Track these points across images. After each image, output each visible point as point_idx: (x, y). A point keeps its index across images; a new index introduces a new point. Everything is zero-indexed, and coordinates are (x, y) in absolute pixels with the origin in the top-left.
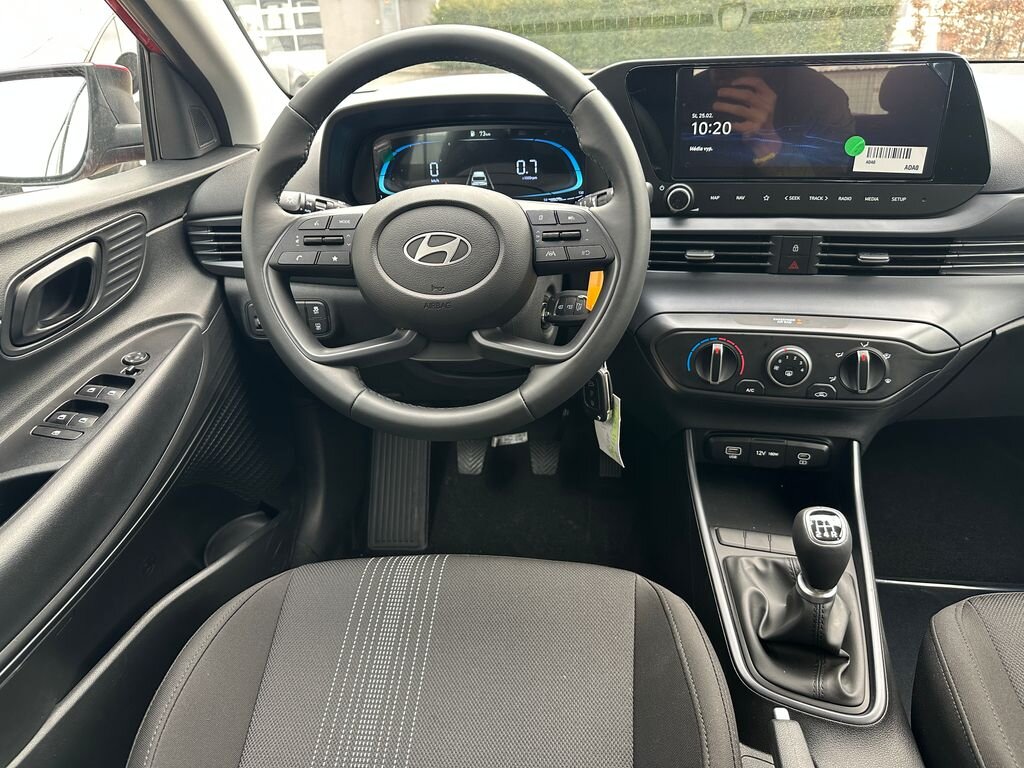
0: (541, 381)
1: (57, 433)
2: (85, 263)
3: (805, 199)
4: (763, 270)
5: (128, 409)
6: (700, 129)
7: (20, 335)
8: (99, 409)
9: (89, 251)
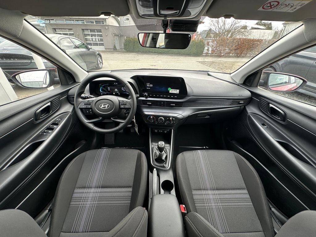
0: (121, 125)
1: (45, 134)
2: (48, 106)
3: (163, 96)
4: (158, 106)
5: (57, 129)
6: (148, 85)
7: (37, 119)
8: (52, 129)
9: (49, 104)
